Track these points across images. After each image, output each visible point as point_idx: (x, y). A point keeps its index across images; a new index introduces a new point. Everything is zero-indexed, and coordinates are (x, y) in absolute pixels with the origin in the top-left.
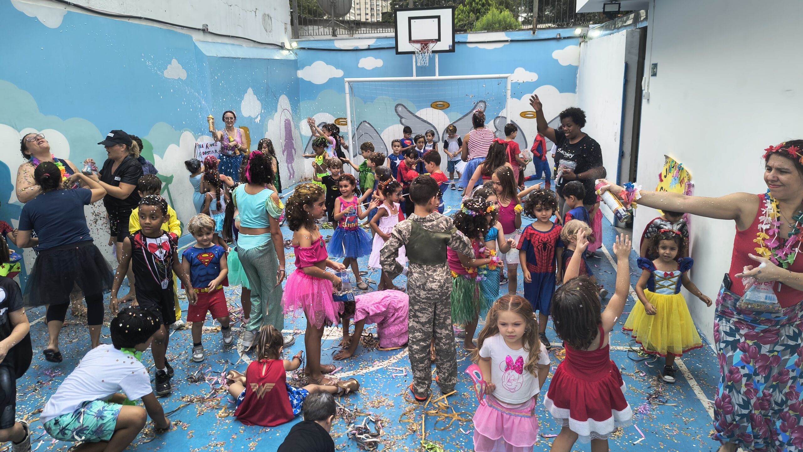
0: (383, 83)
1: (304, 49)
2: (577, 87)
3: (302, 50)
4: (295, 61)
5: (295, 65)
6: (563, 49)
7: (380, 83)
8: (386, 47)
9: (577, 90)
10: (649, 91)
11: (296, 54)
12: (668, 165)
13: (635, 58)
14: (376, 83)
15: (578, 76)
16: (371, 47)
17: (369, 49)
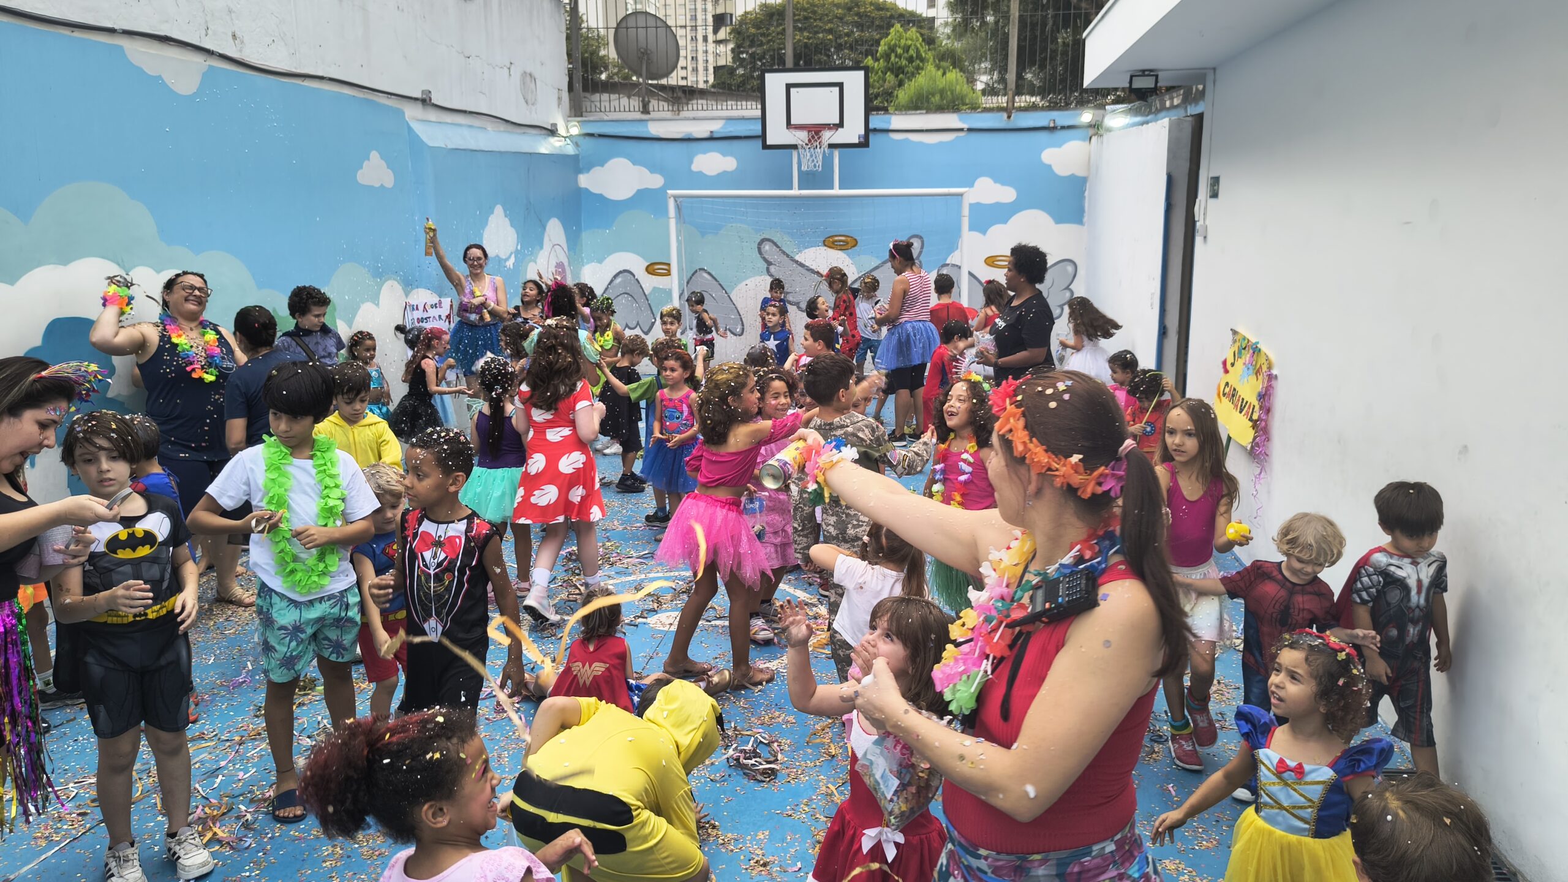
0: (738, 200)
1: (591, 135)
2: (1086, 215)
3: (587, 138)
4: (575, 158)
5: (574, 164)
6: (1060, 146)
7: (731, 200)
8: (743, 134)
9: (1085, 219)
10: (1207, 223)
11: (577, 145)
12: (1237, 344)
13: (1185, 166)
14: (726, 200)
15: (1086, 194)
16: (716, 135)
17: (712, 138)
